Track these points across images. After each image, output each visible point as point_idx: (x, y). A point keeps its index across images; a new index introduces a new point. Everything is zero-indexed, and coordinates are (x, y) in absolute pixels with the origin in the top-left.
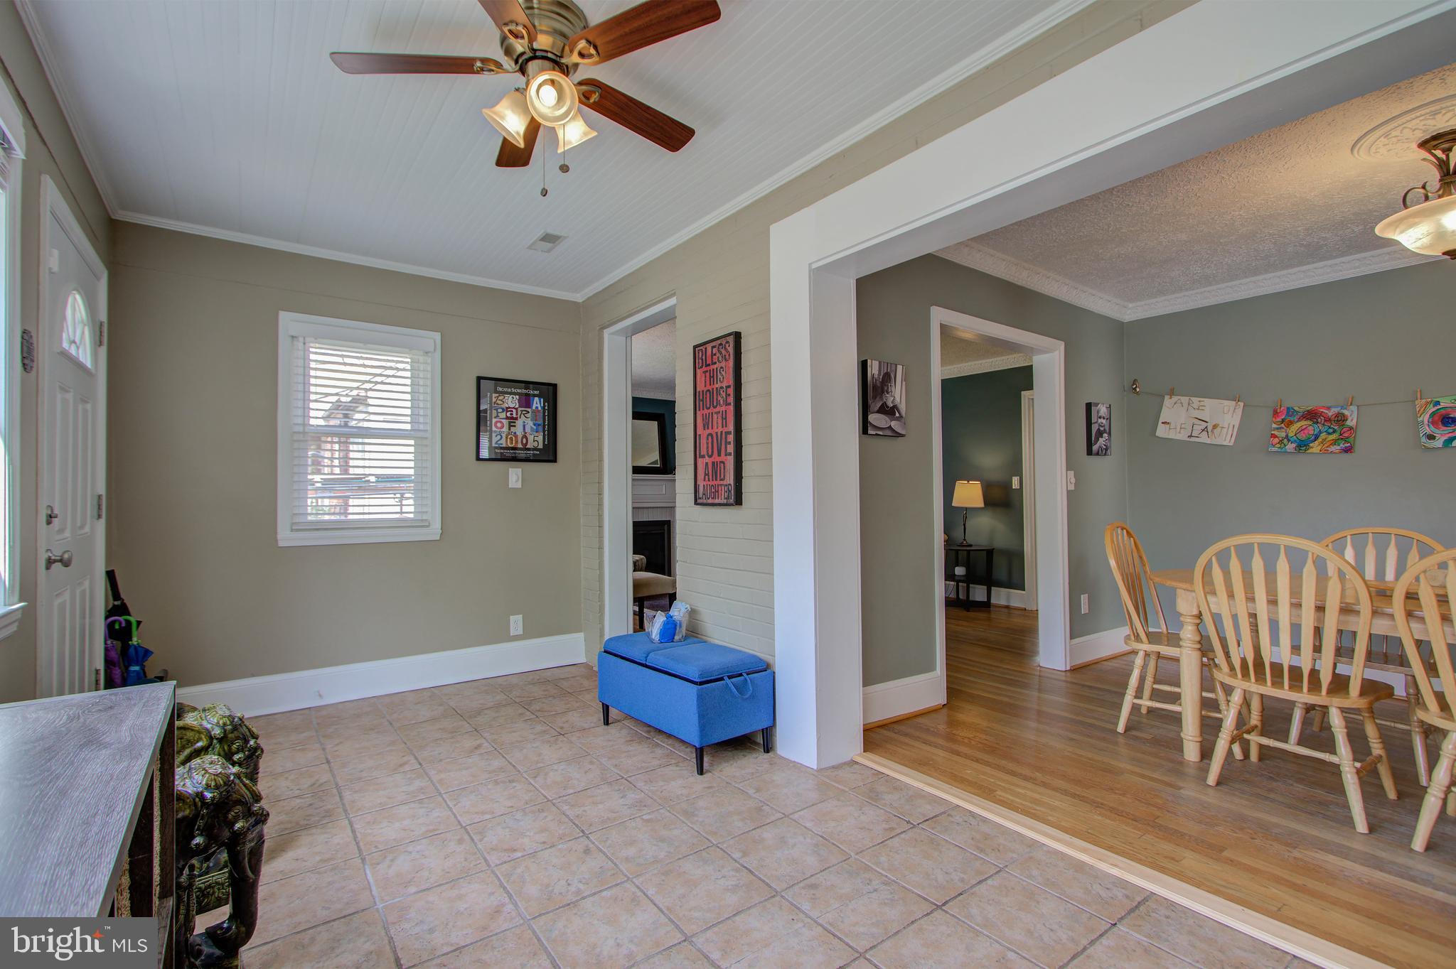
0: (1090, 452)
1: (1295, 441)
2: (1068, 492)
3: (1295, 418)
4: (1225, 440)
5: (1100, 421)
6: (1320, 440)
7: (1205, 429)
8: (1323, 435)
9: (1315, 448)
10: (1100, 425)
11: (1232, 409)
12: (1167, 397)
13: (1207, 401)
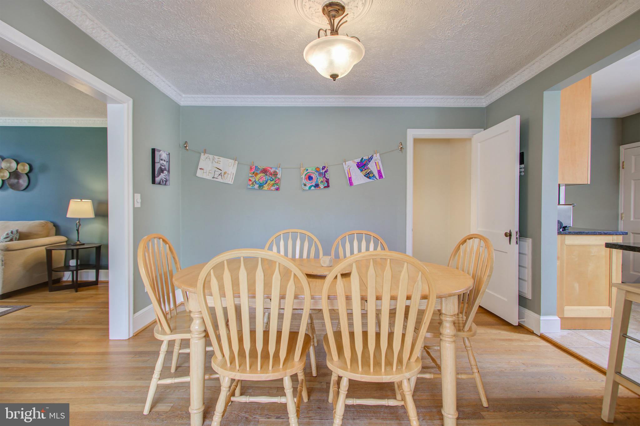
0: (154, 182)
1: (258, 183)
2: (135, 209)
3: (259, 172)
4: (229, 181)
5: (161, 162)
6: (268, 183)
7: (220, 174)
8: (269, 181)
9: (266, 187)
10: (161, 165)
11: (233, 164)
12: (202, 154)
13: (222, 159)
